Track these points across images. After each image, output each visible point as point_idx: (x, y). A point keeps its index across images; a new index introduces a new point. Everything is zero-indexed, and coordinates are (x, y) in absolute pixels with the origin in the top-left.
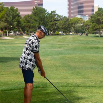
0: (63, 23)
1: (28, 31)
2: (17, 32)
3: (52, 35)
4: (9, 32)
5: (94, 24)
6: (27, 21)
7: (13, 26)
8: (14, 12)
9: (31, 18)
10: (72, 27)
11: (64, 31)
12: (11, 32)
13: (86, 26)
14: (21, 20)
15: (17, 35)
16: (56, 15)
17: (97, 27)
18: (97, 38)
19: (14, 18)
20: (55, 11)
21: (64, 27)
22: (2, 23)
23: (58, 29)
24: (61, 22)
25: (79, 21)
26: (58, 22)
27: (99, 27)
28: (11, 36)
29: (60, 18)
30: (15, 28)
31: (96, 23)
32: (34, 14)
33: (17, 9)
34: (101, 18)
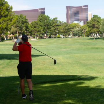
0: (64, 27)
1: (34, 35)
4: (19, 36)
5: (90, 28)
6: (34, 26)
8: (23, 19)
9: (37, 24)
10: (71, 31)
11: (64, 34)
13: (82, 30)
14: (29, 26)
16: (58, 21)
17: (92, 31)
19: (23, 24)
20: (57, 18)
21: (64, 31)
22: (14, 28)
24: (61, 27)
25: (77, 26)
26: (59, 27)
27: (94, 31)
29: (61, 24)
30: (23, 32)
31: (91, 28)
32: (39, 20)
33: (25, 16)
34: (96, 24)
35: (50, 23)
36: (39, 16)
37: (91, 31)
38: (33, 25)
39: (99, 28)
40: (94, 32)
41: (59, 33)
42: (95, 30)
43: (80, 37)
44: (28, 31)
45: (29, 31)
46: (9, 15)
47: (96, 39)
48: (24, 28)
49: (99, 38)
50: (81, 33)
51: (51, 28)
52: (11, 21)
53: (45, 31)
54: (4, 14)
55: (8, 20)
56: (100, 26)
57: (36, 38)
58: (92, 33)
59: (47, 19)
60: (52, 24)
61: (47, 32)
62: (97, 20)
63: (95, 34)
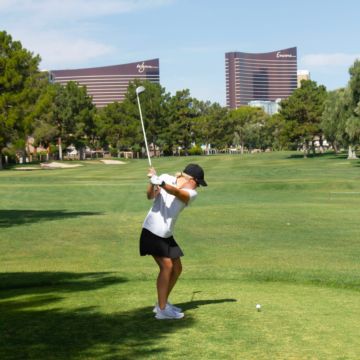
0: (211, 120)
1: (114, 146)
2: (88, 150)
3: (182, 154)
4: (65, 151)
5: (291, 122)
6: (114, 119)
7: (74, 133)
8: (76, 96)
9: (124, 112)
10: (236, 133)
12: (70, 151)
13: (273, 129)
14: (96, 117)
15: (88, 156)
16: (191, 100)
18: (299, 161)
19: (76, 111)
20: (188, 90)
21: (212, 131)
22: (46, 125)
23: (197, 139)
24: (203, 120)
25: (254, 117)
26: (195, 119)
27: (303, 132)
28: (71, 160)
29: (202, 110)
30: (79, 138)
31: (295, 121)
32: (131, 100)
34: (308, 108)
35: (164, 107)
36: (131, 86)
37: (292, 130)
38: (109, 115)
39: (319, 122)
40: (304, 135)
41: (193, 138)
42: (307, 127)
43: (268, 150)
44: (95, 134)
45: (99, 133)
46: (25, 85)
47: (310, 156)
48: (80, 126)
49: (320, 155)
50: (269, 137)
51: (167, 124)
54: (9, 80)
55: (21, 102)
56: (321, 115)
57: (122, 156)
58: (297, 138)
59: (156, 95)
60: (173, 112)
61: (157, 138)
62: (313, 95)
63: (307, 142)
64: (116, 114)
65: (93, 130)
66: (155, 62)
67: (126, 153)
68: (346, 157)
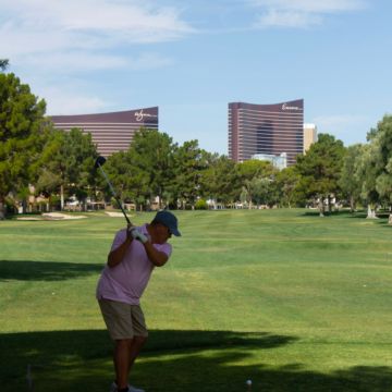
0: (219, 174)
1: (118, 198)
2: (89, 201)
3: (189, 208)
4: (66, 201)
5: (308, 178)
6: (119, 169)
7: (77, 183)
8: (80, 143)
9: (129, 161)
10: (244, 188)
12: (72, 201)
13: (282, 184)
15: (89, 207)
16: (199, 152)
17: (314, 189)
19: (80, 159)
20: (196, 141)
21: (220, 185)
22: (48, 174)
23: (205, 193)
24: (211, 173)
25: (264, 171)
26: (203, 171)
27: (320, 188)
28: (71, 211)
29: (210, 161)
30: (82, 188)
31: (312, 177)
32: (137, 149)
33: (90, 135)
34: (326, 163)
35: (172, 157)
36: (137, 135)
37: (309, 186)
38: (114, 165)
39: (337, 179)
40: (322, 192)
41: (201, 193)
42: (324, 183)
43: (275, 207)
44: (98, 184)
45: (102, 183)
46: (33, 130)
47: (326, 214)
48: (85, 175)
49: (337, 213)
50: (278, 193)
51: (174, 176)
52: (40, 150)
53: (155, 183)
54: (16, 125)
55: (29, 148)
56: (338, 171)
57: (125, 207)
58: (313, 194)
59: (163, 144)
60: (181, 163)
61: (163, 190)
62: (331, 150)
63: (323, 199)
64: (121, 165)
65: (96, 179)
66: (154, 111)
67: (129, 205)
68: (365, 216)
